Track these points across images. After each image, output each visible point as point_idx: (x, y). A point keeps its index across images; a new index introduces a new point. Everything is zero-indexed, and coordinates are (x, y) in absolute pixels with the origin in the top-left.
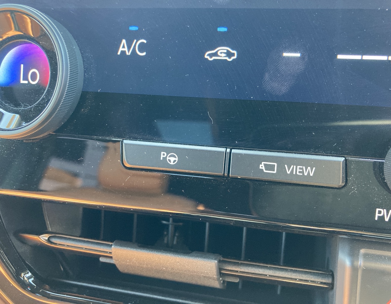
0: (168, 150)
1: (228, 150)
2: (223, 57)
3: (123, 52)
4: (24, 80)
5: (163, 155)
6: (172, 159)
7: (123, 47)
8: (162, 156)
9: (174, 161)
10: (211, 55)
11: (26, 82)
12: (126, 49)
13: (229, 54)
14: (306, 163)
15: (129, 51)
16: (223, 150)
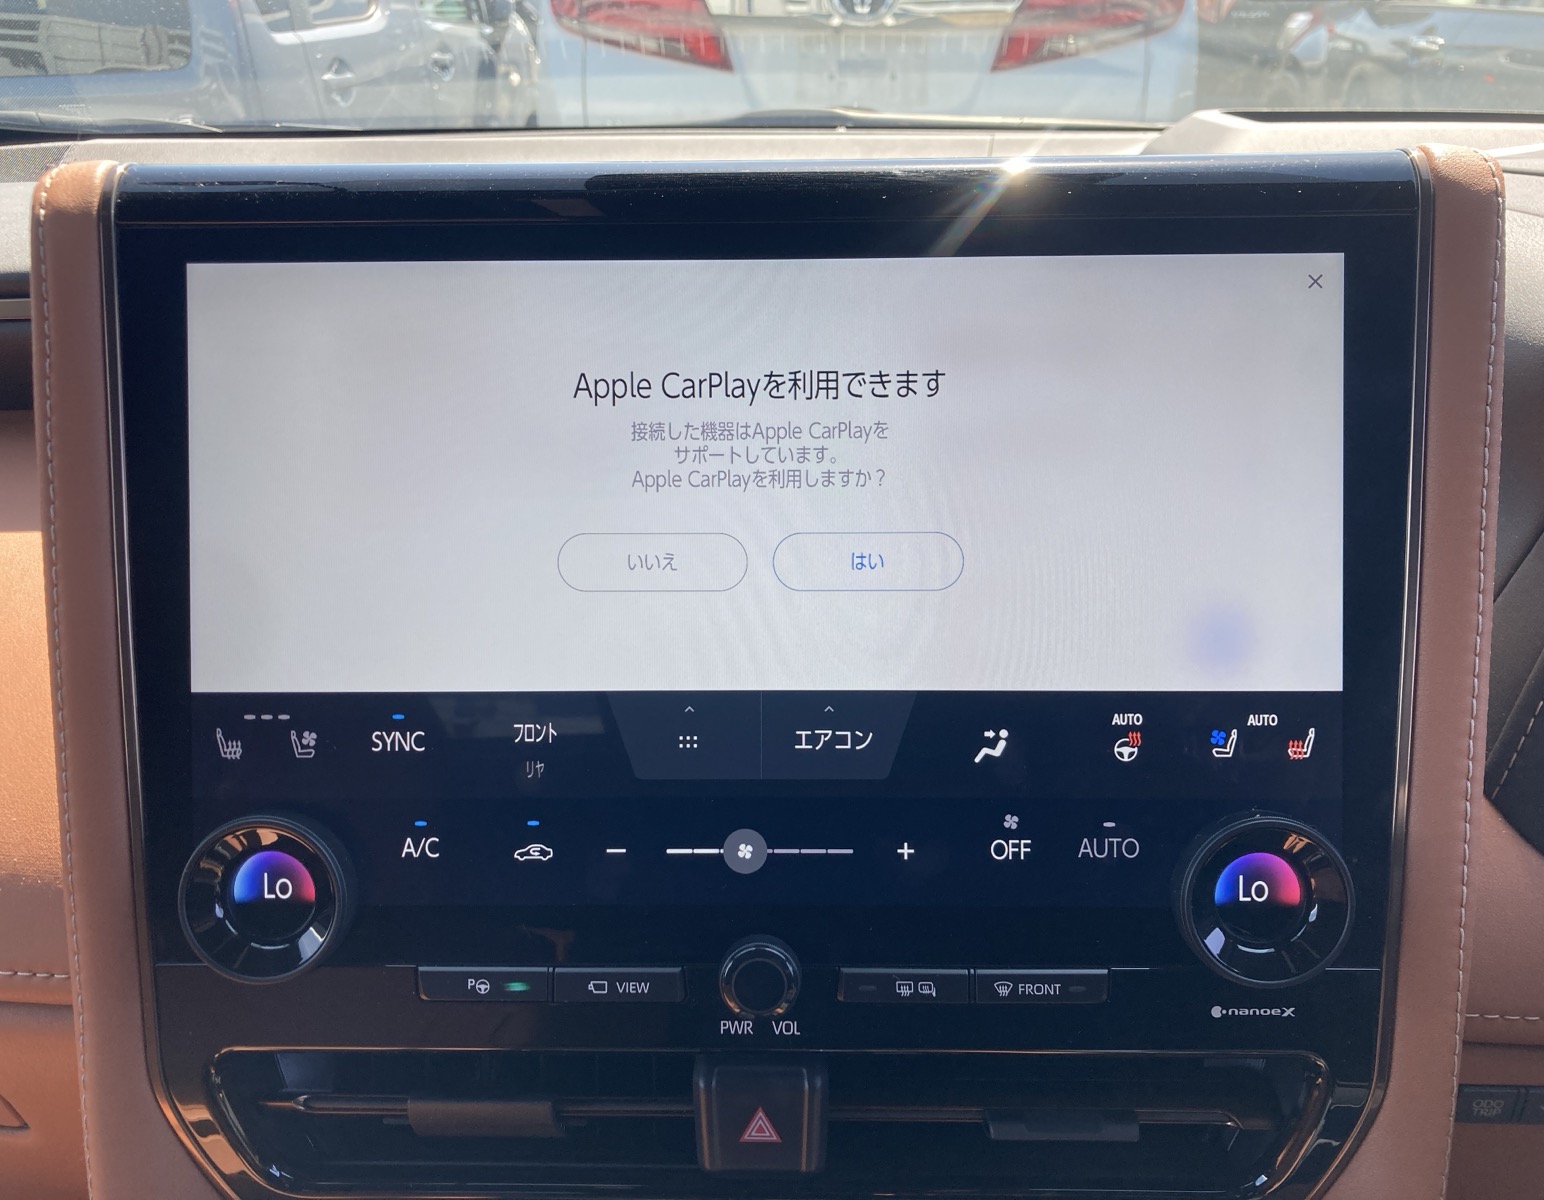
0: (477, 976)
1: (551, 969)
2: (536, 856)
3: (409, 855)
4: (269, 893)
5: (471, 982)
6: (483, 987)
7: (408, 848)
8: (470, 984)
9: (486, 989)
10: (521, 855)
11: (273, 896)
12: (412, 850)
13: (543, 853)
14: (639, 978)
15: (416, 853)
16: (544, 969)
